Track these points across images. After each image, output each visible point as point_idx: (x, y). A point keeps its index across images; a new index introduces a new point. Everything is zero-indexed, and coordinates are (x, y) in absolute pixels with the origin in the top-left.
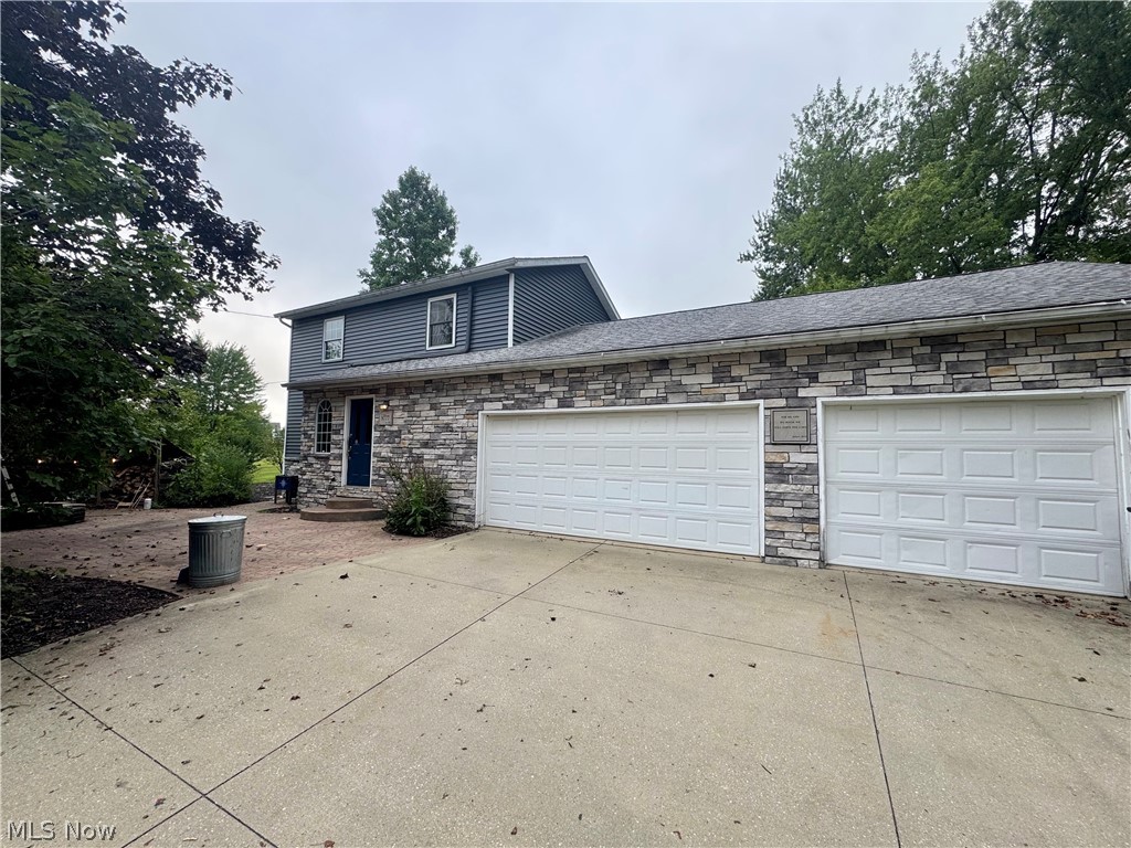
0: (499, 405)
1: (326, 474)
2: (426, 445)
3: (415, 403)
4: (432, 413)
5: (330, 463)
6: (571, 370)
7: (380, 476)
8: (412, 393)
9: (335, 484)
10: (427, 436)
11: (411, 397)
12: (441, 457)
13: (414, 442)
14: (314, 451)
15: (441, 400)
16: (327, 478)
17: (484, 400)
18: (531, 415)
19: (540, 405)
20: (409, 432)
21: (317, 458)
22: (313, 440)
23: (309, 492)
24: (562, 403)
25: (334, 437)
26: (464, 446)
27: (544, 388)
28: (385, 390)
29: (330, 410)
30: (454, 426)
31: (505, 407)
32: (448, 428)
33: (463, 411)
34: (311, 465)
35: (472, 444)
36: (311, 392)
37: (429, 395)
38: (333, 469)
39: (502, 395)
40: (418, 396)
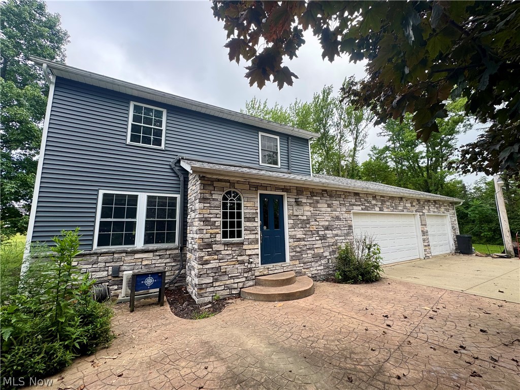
0: (360, 208)
1: (240, 258)
2: (327, 228)
3: (318, 202)
4: (329, 209)
5: (245, 247)
6: (382, 196)
7: (296, 252)
8: (314, 196)
9: (253, 265)
10: (327, 223)
11: (315, 198)
12: (337, 235)
13: (320, 227)
14: (219, 237)
15: (334, 202)
16: (242, 263)
17: (354, 205)
18: (371, 214)
19: (374, 210)
20: (316, 220)
21: (225, 244)
22: (217, 227)
23: (216, 280)
24: (381, 210)
25: (244, 224)
26: (347, 228)
27: (374, 202)
28: (295, 191)
29: (239, 199)
30: (341, 217)
31: (362, 209)
32: (338, 218)
33: (345, 210)
34: (217, 252)
35: (350, 227)
36: (212, 181)
37: (325, 199)
38: (248, 252)
39: (360, 203)
40: (319, 198)
